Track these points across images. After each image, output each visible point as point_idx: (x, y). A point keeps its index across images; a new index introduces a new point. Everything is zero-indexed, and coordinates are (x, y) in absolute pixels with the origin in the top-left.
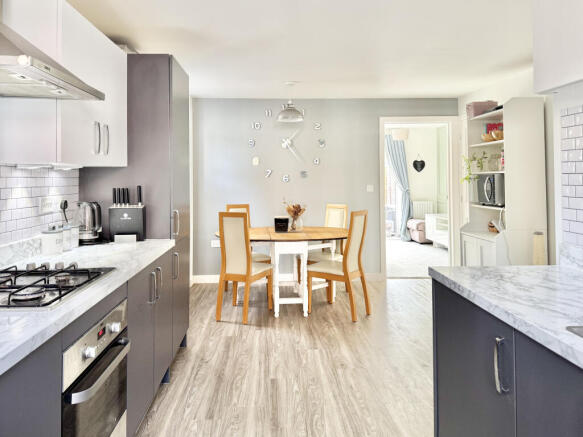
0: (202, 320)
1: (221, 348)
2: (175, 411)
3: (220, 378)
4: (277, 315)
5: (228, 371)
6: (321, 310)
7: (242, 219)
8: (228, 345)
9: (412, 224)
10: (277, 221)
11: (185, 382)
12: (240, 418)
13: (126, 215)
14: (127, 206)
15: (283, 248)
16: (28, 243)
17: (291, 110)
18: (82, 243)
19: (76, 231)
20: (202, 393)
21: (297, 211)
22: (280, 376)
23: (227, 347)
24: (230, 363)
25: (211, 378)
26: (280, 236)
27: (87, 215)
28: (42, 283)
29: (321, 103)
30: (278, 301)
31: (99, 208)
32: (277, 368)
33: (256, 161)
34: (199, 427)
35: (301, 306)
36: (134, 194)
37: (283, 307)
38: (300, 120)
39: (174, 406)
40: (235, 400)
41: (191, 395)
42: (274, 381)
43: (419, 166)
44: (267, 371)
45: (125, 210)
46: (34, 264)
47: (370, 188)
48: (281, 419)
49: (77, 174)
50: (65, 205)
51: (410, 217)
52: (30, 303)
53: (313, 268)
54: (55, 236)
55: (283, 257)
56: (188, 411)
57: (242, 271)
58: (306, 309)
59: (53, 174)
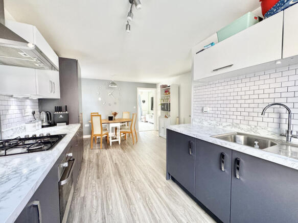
0: (86, 149)
1: (95, 157)
2: (85, 178)
3: (98, 166)
4: (111, 145)
5: (100, 163)
6: (123, 142)
7: (99, 117)
8: (98, 155)
9: (142, 117)
10: (109, 117)
11: (86, 169)
12: (108, 176)
13: (61, 116)
14: (61, 113)
15: (112, 125)
16: (20, 128)
17: (113, 83)
18: (43, 127)
19: (40, 122)
20: (93, 172)
21: (115, 114)
22: (117, 162)
23: (98, 156)
24: (100, 161)
25: (95, 166)
26: (110, 122)
27: (44, 116)
28: (40, 142)
29: (120, 82)
30: (111, 141)
31: (50, 114)
32: (115, 160)
33: (100, 99)
34: (95, 181)
35: (118, 142)
36: (64, 108)
37: (112, 142)
38: (116, 86)
39: (85, 177)
40: (105, 171)
41: (89, 172)
42: (116, 164)
43: (144, 102)
44: (113, 161)
45: (61, 114)
46: (28, 136)
47: (135, 107)
48: (121, 174)
49: (37, 101)
50: (34, 113)
51: (142, 115)
52: (38, 150)
53: (121, 130)
54: (32, 125)
55: (113, 128)
56: (90, 178)
57: (100, 133)
58: (120, 142)
59: (28, 101)
